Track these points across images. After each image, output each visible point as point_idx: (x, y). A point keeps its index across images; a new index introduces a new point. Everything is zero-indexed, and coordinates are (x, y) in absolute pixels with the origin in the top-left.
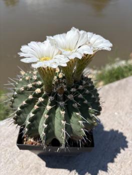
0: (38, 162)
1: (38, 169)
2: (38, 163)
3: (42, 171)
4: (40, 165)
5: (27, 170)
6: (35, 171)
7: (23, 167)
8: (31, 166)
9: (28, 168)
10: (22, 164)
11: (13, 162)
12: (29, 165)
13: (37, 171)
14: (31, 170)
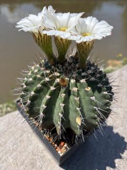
0: (33, 157)
1: (33, 165)
2: (33, 159)
3: (37, 166)
4: (36, 160)
5: (22, 167)
6: (30, 166)
7: (17, 164)
8: (25, 162)
9: (23, 164)
10: (16, 161)
11: (6, 161)
12: (24, 162)
13: (33, 167)
14: (26, 167)
